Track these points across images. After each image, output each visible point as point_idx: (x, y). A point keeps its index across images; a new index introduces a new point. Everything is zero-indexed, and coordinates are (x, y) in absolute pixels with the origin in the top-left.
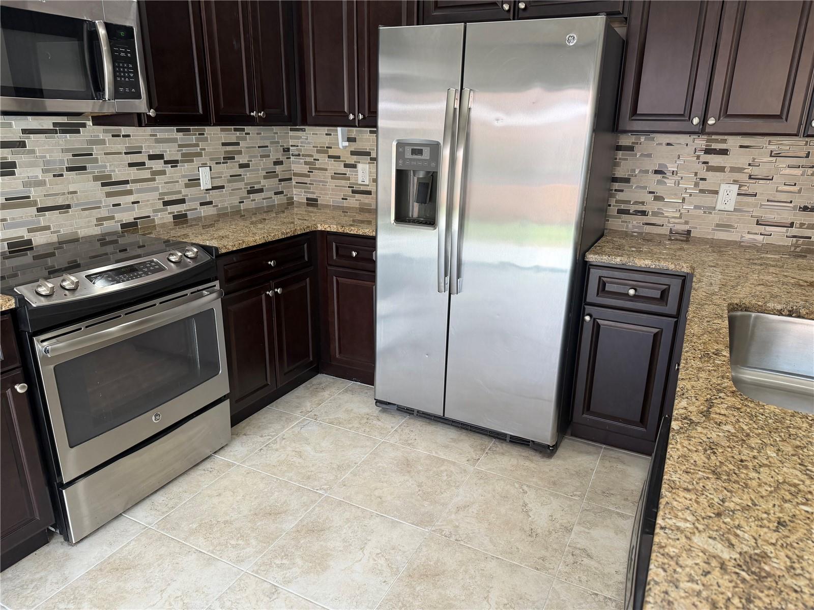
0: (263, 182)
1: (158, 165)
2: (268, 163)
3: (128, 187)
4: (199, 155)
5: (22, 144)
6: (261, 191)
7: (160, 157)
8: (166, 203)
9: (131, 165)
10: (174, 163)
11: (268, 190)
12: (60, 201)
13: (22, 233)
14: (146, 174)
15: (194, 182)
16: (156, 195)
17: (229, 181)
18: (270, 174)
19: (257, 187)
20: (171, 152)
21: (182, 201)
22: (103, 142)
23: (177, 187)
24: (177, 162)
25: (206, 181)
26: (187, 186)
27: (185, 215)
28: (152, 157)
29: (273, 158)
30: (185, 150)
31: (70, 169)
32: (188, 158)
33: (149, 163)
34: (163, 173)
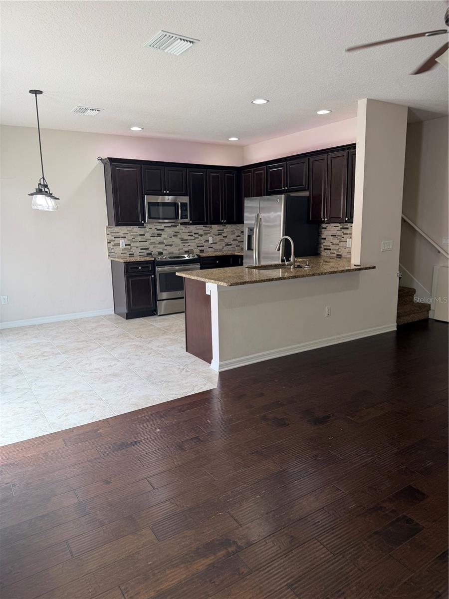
0: (232, 242)
1: (196, 236)
2: (234, 236)
3: (188, 241)
4: (210, 233)
5: (163, 230)
6: (231, 245)
7: (198, 233)
8: (198, 247)
9: (189, 235)
10: (201, 235)
11: (234, 245)
12: (170, 244)
13: (161, 250)
14: (193, 238)
15: (207, 241)
16: (195, 244)
17: (219, 241)
18: (235, 240)
19: (229, 244)
20: (201, 232)
21: (203, 246)
22: (182, 229)
23: (202, 242)
24: (202, 235)
25: (211, 241)
26: (205, 242)
27: (203, 250)
28: (195, 234)
29: (236, 234)
30: (205, 232)
31: (173, 236)
32: (206, 234)
33: (194, 235)
34: (198, 238)
